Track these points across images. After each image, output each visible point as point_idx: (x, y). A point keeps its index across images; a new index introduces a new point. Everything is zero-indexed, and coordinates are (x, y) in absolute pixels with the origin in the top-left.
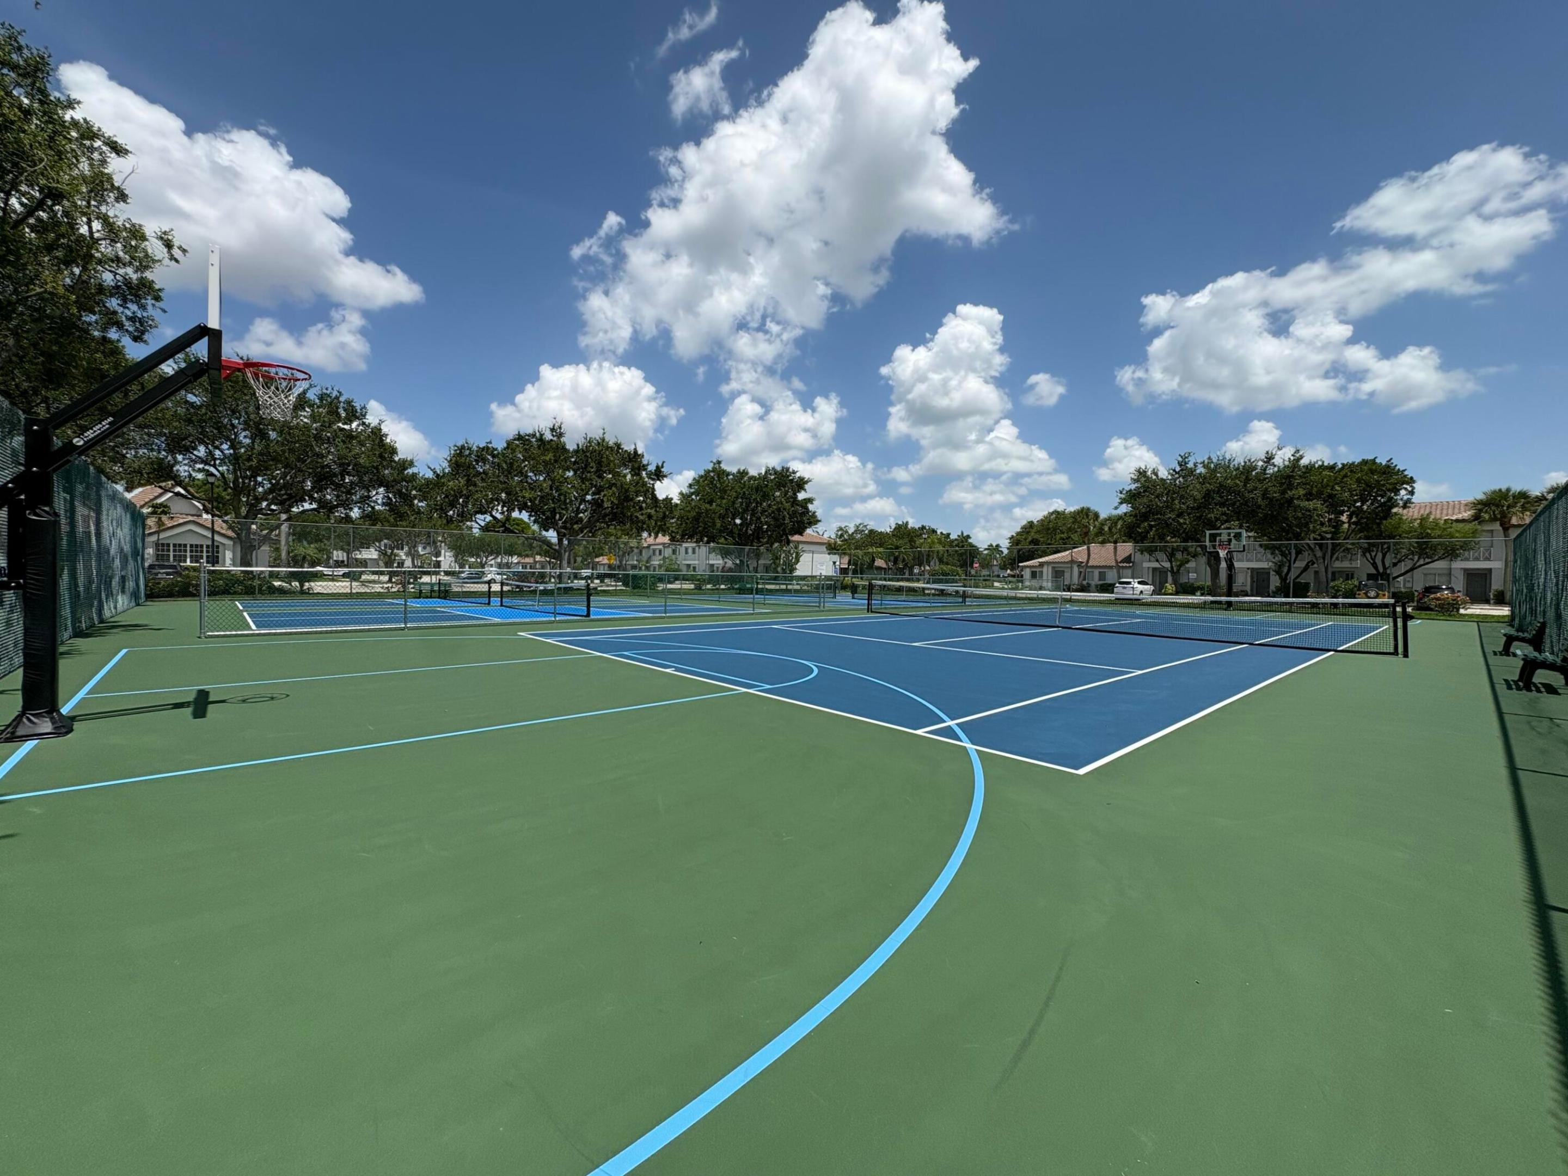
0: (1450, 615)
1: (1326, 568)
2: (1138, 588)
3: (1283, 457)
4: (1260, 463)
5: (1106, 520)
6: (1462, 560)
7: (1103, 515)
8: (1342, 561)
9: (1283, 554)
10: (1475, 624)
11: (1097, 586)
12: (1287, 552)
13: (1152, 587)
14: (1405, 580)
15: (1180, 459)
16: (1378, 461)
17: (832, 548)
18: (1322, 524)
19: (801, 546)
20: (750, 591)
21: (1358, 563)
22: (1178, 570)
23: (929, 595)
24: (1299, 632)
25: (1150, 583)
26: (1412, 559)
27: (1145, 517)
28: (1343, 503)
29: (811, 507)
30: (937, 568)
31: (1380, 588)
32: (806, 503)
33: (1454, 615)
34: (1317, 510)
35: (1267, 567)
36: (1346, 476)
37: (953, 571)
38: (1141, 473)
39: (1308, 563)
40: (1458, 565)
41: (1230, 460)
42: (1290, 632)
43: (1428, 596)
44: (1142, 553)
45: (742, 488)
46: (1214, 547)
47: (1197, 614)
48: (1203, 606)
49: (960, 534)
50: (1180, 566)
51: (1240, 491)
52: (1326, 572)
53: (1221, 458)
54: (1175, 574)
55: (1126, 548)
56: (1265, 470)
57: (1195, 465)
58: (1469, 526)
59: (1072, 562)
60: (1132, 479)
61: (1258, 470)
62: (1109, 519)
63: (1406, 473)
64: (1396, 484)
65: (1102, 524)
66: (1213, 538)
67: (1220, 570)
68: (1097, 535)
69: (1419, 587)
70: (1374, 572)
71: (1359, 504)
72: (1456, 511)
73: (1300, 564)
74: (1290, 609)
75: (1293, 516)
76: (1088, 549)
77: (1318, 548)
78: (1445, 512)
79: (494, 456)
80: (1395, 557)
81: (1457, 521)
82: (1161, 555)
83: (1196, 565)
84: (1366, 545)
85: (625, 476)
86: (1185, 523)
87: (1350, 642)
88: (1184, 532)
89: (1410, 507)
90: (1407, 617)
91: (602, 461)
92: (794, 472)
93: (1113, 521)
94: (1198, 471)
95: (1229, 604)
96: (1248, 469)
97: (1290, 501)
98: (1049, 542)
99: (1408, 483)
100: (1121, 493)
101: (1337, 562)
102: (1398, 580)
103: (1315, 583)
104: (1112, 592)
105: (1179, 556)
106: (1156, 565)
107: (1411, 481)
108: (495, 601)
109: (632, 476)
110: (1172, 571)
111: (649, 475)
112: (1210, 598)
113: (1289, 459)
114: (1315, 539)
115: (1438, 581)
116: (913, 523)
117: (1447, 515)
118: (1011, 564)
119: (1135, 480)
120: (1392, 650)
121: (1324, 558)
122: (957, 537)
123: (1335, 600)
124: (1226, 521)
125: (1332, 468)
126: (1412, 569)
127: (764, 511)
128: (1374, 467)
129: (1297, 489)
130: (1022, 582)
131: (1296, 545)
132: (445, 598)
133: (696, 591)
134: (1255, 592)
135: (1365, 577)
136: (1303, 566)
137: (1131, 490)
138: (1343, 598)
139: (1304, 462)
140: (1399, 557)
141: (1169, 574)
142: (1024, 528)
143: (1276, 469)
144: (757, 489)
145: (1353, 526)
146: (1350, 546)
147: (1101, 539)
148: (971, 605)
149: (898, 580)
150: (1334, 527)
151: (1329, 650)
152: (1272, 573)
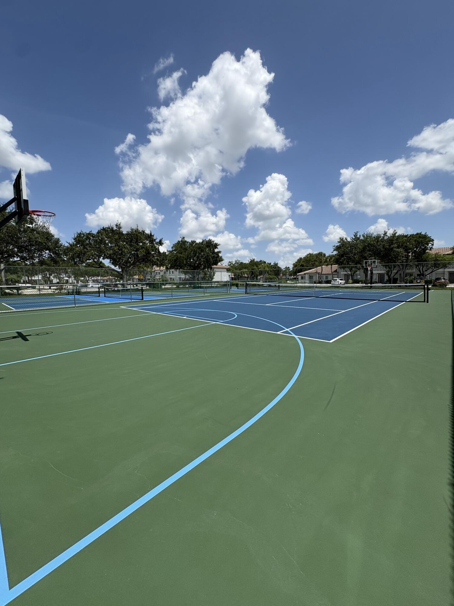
0: (443, 288)
1: (404, 273)
2: (339, 282)
3: (390, 233)
4: (382, 235)
5: (328, 257)
6: (448, 268)
7: (327, 255)
8: (409, 270)
9: (389, 268)
10: (451, 290)
11: (325, 281)
12: (391, 267)
13: (344, 281)
14: (429, 276)
15: (355, 234)
16: (422, 233)
17: (228, 270)
18: (403, 257)
19: (215, 269)
20: (199, 287)
21: (414, 270)
22: (353, 275)
23: (265, 286)
24: (394, 295)
25: (344, 279)
26: (432, 269)
27: (342, 256)
28: (410, 249)
29: (220, 255)
30: (268, 277)
31: (421, 279)
32: (218, 253)
33: (444, 288)
34: (401, 252)
35: (384, 272)
36: (411, 239)
37: (274, 277)
38: (341, 239)
39: (398, 271)
40: (447, 270)
41: (372, 234)
42: (391, 296)
43: (436, 281)
44: (341, 269)
45: (193, 248)
46: (366, 266)
47: (359, 290)
48: (362, 288)
49: (274, 263)
50: (354, 273)
51: (375, 246)
52: (404, 274)
53: (369, 233)
54: (352, 276)
55: (335, 267)
56: (384, 237)
57: (360, 236)
58: (451, 256)
59: (316, 272)
60: (338, 241)
61: (382, 238)
62: (329, 256)
63: (431, 238)
64: (427, 242)
65: (327, 258)
66: (366, 263)
67: (368, 274)
68: (325, 262)
69: (434, 278)
70: (420, 273)
71: (415, 249)
72: (447, 251)
73: (395, 271)
74: (391, 288)
75: (393, 254)
76: (322, 268)
77: (401, 265)
78: (443, 252)
79: (93, 237)
80: (427, 268)
81: (447, 254)
82: (347, 269)
83: (360, 272)
84: (417, 264)
85: (147, 244)
86: (356, 258)
87: (410, 298)
88: (356, 261)
89: (432, 250)
90: (428, 289)
91: (138, 238)
92: (213, 241)
93: (331, 257)
94: (361, 238)
95: (371, 287)
96: (378, 237)
97: (392, 249)
98: (307, 265)
99: (431, 241)
100: (334, 247)
101: (407, 270)
102: (427, 276)
103: (400, 278)
104: (330, 284)
105: (354, 269)
106: (346, 273)
107: (433, 240)
108: (102, 295)
109: (150, 244)
110: (351, 275)
111: (157, 243)
112: (364, 285)
113: (392, 233)
114: (400, 262)
115: (441, 276)
116: (257, 259)
117: (444, 253)
118: (294, 274)
119: (339, 242)
120: (423, 301)
121: (403, 269)
122: (273, 264)
123: (406, 284)
124: (371, 257)
125: (406, 236)
126: (432, 272)
127: (202, 256)
128: (421, 236)
129: (394, 244)
130: (298, 281)
131: (394, 265)
132: (79, 294)
133: (177, 288)
134: (379, 282)
135: (416, 276)
136: (396, 272)
137: (337, 246)
138: (410, 283)
139: (397, 235)
140: (428, 268)
141: (350, 276)
142: (298, 260)
143: (388, 237)
144: (199, 248)
145: (413, 257)
146: (412, 264)
147: (326, 264)
148: (281, 290)
149: (253, 282)
150: (406, 258)
151: (403, 301)
152: (385, 275)
